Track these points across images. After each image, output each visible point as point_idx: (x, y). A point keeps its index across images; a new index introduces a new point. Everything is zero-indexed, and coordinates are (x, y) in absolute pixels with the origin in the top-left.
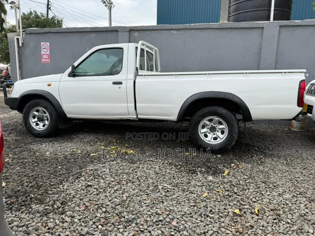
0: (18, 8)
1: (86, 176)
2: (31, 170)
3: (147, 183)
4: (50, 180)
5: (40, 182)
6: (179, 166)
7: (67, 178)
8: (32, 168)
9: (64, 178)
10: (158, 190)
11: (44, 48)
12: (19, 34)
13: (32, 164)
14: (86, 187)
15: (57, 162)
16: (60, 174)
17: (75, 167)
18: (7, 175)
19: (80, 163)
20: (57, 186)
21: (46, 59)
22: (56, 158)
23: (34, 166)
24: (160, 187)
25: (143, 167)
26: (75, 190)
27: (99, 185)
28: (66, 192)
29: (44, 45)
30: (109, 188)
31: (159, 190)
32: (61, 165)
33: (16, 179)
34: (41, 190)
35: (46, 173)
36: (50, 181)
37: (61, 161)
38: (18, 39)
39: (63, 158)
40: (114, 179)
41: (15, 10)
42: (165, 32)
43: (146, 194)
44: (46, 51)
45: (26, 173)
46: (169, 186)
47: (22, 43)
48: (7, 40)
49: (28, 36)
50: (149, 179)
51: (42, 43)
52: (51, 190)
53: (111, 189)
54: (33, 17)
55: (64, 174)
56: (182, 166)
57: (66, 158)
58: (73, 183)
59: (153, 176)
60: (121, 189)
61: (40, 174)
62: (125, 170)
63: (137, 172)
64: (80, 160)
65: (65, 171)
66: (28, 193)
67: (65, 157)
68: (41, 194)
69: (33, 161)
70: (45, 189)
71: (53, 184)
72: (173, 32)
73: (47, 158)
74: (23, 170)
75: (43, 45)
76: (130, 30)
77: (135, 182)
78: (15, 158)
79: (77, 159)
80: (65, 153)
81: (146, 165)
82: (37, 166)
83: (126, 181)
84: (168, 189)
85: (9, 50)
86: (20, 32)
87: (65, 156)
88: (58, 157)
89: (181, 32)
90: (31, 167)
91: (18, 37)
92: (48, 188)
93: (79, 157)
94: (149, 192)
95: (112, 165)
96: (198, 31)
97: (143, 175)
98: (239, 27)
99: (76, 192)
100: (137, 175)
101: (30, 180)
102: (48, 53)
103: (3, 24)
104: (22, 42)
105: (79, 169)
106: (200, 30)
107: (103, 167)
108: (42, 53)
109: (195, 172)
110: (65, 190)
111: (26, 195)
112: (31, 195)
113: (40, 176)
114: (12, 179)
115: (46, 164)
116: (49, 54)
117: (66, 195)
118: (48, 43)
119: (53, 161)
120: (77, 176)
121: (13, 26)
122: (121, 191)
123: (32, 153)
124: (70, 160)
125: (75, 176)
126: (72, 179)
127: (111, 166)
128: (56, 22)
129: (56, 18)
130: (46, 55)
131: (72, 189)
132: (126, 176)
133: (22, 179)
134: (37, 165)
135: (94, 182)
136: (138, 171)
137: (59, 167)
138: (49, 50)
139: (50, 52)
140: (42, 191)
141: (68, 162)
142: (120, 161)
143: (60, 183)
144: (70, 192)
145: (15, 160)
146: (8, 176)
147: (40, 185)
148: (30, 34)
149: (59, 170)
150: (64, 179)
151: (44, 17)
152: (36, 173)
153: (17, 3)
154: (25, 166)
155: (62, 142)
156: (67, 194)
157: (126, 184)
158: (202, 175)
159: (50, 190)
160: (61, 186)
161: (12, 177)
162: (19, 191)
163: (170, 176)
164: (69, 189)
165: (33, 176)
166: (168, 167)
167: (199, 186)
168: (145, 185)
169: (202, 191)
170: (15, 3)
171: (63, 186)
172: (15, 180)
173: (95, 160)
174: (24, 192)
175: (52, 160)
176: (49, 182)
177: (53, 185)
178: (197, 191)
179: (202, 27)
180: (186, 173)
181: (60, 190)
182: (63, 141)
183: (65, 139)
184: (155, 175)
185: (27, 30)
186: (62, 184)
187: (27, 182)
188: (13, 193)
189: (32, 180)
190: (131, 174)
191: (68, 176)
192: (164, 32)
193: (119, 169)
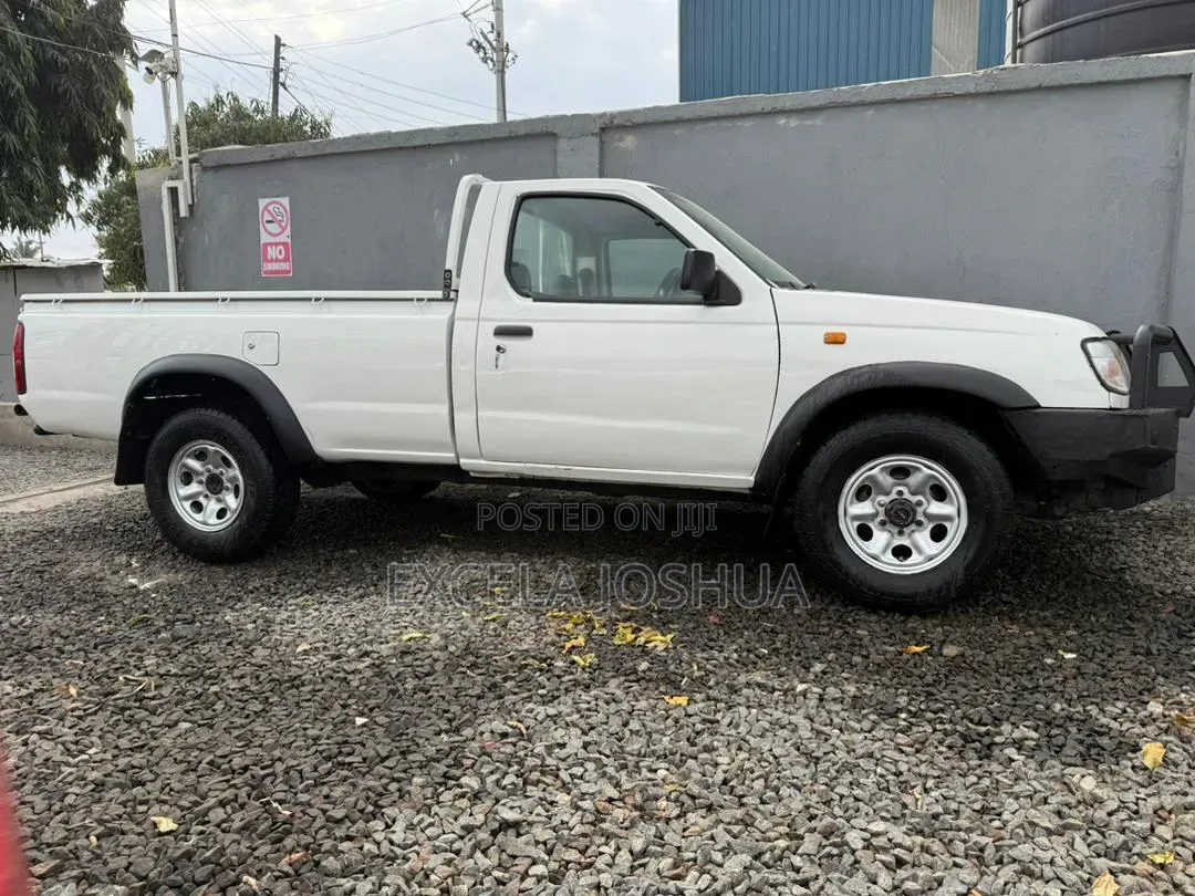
0: (174, 74)
1: (485, 771)
2: (237, 737)
3: (781, 811)
4: (325, 790)
5: (281, 802)
6: (903, 715)
7: (398, 780)
8: (242, 726)
9: (385, 781)
10: (848, 859)
11: (270, 219)
12: (176, 171)
13: (242, 705)
14: (494, 833)
15: (345, 695)
16: (365, 760)
17: (427, 722)
18: (134, 763)
19: (443, 698)
20: (361, 824)
21: (277, 260)
22: (342, 675)
23: (247, 716)
24: (855, 839)
25: (731, 723)
26: (446, 851)
27: (555, 822)
28: (406, 859)
29: (271, 208)
30: (603, 840)
31: (853, 859)
32: (366, 711)
33: (176, 786)
34: (289, 848)
35: (304, 753)
36: (327, 797)
37: (362, 688)
38: (173, 192)
39: (368, 673)
40: (617, 785)
41: (164, 82)
42: (748, 123)
43: (795, 882)
44: (278, 230)
45: (219, 753)
46: (897, 833)
47: (189, 206)
48: (137, 204)
49: (209, 176)
50: (785, 791)
51: (262, 203)
52: (336, 853)
53: (612, 843)
54: (227, 115)
55: (384, 759)
56: (914, 715)
57: (380, 674)
58: (429, 807)
59: (799, 771)
60: (663, 846)
61: (280, 759)
62: (654, 736)
63: (714, 749)
64: (443, 681)
65: (388, 740)
66: (233, 867)
67: (379, 669)
68: (291, 871)
69: (242, 689)
70: (307, 848)
71: (338, 813)
72: (782, 121)
73: (300, 672)
74: (205, 735)
75: (266, 208)
76: (603, 129)
77: (722, 807)
78: (168, 674)
79: (428, 675)
80: (375, 647)
81: (743, 710)
82: (263, 714)
83: (676, 800)
84: (897, 851)
85: (141, 241)
86: (181, 163)
87: (377, 662)
88: (346, 667)
89: (818, 121)
90: (239, 721)
91: (172, 184)
92: (318, 837)
93: (439, 666)
94: (809, 870)
95: (589, 710)
96: (891, 110)
97: (747, 765)
98: (1077, 82)
99: (449, 862)
100: (716, 765)
101: (233, 791)
102: (284, 238)
103: (121, 143)
104: (190, 203)
105: (447, 732)
106: (899, 106)
107: (554, 718)
108: (265, 238)
109: (989, 747)
110: (398, 851)
111: (222, 879)
112: (245, 878)
113: (279, 767)
114: (159, 784)
115: (297, 704)
116: (289, 241)
117: (407, 882)
118: (285, 201)
119: (326, 688)
120: (441, 768)
121: (157, 153)
122: (663, 855)
123: (238, 650)
124: (399, 685)
125: (433, 767)
126: (423, 787)
127: (588, 717)
128: (307, 128)
129: (306, 116)
130: (277, 244)
131: (428, 846)
132: (668, 770)
133: (203, 788)
134: (261, 707)
135: (525, 803)
136: (715, 743)
137: (360, 721)
138: (289, 228)
139: (292, 237)
140: (295, 856)
141: (393, 692)
142: (618, 687)
143: (370, 808)
144: (425, 861)
145: (167, 684)
146: (141, 768)
147: (284, 823)
148: (218, 168)
149: (358, 739)
150: (385, 787)
151: (263, 112)
152: (258, 750)
153: (169, 55)
154: (210, 713)
155: (356, 594)
156: (413, 873)
157: (678, 817)
158: (1032, 764)
159: (328, 852)
160: (378, 825)
161: (157, 775)
162: (188, 855)
163: (879, 770)
164: (415, 843)
165: (246, 769)
166: (852, 723)
167: (1049, 832)
168: (776, 825)
169: (1075, 861)
170: (163, 57)
171: (388, 826)
172: (171, 790)
173: (505, 680)
174: (213, 859)
175: (323, 680)
176: (319, 802)
177: (339, 822)
178: (1052, 862)
179: (908, 93)
180: (950, 754)
181: (374, 849)
182: (361, 591)
183: (369, 581)
184: (807, 766)
185: (204, 154)
186: (383, 814)
187: (222, 804)
188: (165, 865)
189: (243, 793)
190: (691, 762)
191: (405, 771)
192: (745, 125)
193: (627, 734)
